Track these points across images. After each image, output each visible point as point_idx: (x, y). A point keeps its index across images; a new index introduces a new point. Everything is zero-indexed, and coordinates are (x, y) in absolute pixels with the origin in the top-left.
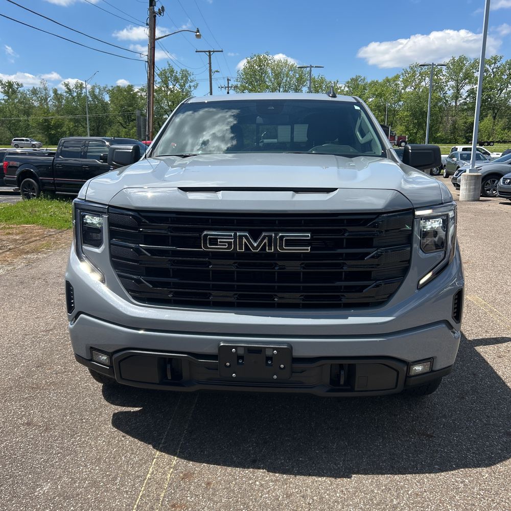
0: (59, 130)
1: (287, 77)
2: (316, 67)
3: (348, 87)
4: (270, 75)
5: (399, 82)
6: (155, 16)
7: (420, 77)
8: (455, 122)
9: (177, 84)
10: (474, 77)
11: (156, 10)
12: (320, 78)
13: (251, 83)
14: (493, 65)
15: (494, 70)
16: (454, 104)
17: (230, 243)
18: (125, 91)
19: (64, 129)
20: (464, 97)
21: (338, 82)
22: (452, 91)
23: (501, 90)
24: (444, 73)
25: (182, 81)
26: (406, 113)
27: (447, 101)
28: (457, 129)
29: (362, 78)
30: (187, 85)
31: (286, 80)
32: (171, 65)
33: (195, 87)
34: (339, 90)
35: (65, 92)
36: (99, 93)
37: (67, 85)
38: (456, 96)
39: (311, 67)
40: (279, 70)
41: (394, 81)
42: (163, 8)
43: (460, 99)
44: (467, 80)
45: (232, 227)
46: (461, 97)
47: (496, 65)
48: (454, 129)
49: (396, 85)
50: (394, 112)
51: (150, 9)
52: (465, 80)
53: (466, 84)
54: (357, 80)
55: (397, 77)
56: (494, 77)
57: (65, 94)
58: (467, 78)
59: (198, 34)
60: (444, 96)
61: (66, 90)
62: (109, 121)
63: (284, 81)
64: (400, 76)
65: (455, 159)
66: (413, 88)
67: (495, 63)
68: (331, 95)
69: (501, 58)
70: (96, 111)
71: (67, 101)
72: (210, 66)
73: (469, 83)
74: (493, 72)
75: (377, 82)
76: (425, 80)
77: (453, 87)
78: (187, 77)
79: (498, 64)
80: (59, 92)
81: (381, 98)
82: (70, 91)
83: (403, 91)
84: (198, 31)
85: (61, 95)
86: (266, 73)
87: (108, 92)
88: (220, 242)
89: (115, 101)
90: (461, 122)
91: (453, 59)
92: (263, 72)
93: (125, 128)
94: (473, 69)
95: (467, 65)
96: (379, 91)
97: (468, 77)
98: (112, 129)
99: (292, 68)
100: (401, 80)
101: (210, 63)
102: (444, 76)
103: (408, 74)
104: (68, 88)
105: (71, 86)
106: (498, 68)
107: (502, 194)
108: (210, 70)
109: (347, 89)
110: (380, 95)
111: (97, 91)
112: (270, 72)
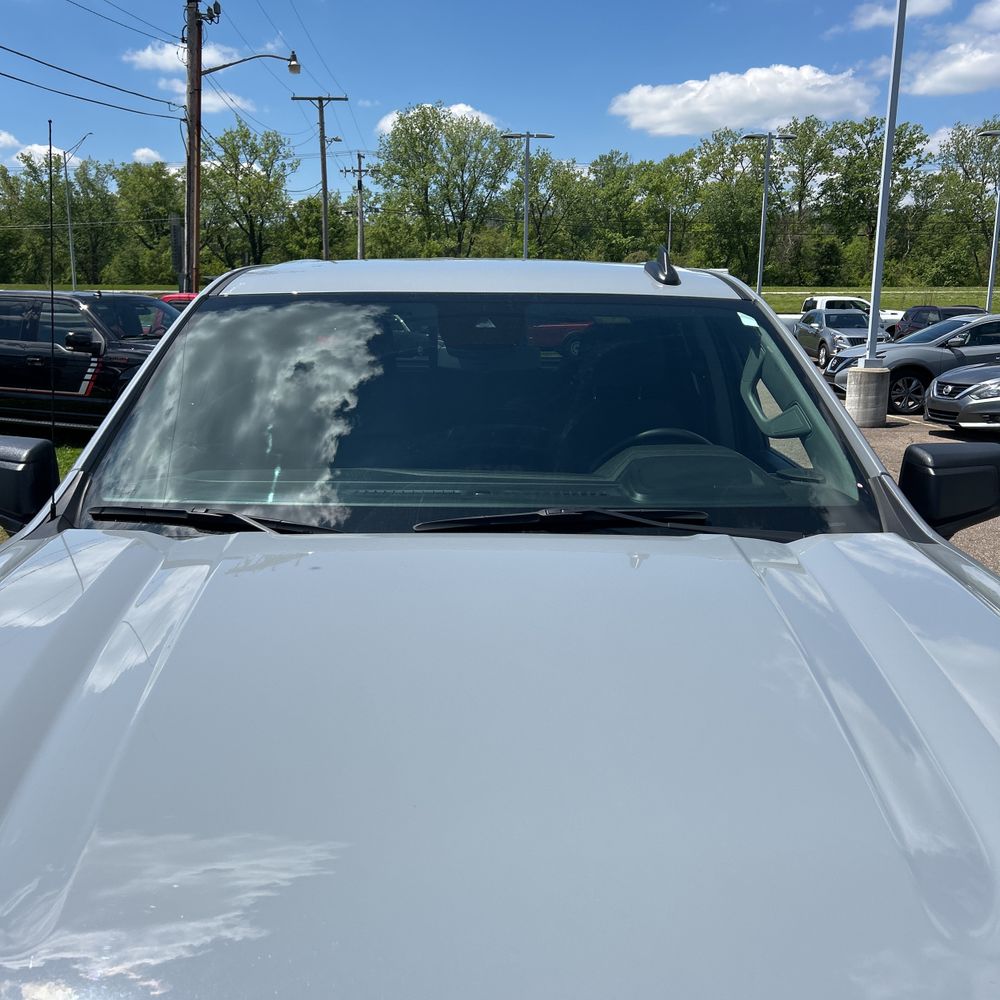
0: (11, 251)
1: (478, 151)
2: (538, 136)
3: (595, 172)
4: (444, 146)
5: (693, 165)
6: (200, 24)
7: (732, 156)
8: (798, 245)
9: (257, 160)
10: (831, 156)
11: (203, 9)
12: (540, 154)
14: (867, 136)
15: (871, 145)
16: (796, 208)
18: (151, 174)
19: (23, 249)
20: (815, 195)
22: (792, 183)
24: (778, 149)
25: (267, 156)
26: (706, 227)
27: (783, 202)
28: (803, 257)
29: (622, 155)
30: (277, 165)
31: (476, 158)
32: (243, 124)
33: (294, 167)
34: (578, 179)
35: (25, 174)
36: (96, 175)
37: (27, 159)
38: (801, 194)
39: (529, 136)
40: (462, 138)
41: (684, 162)
42: (217, 5)
43: (808, 199)
44: (820, 164)
46: (809, 195)
47: (874, 135)
48: (798, 257)
49: (688, 170)
50: (685, 223)
51: (189, 8)
52: (816, 162)
53: (818, 170)
54: (612, 158)
55: (690, 156)
56: (868, 158)
57: (23, 177)
58: (820, 160)
59: (293, 63)
60: (778, 193)
61: (27, 169)
62: (117, 233)
63: (472, 159)
64: (695, 153)
65: (815, 325)
66: (719, 176)
67: (872, 132)
68: (663, 278)
69: (882, 121)
70: (90, 214)
71: (29, 192)
72: (322, 129)
73: (825, 169)
74: (868, 149)
75: (651, 163)
76: (741, 161)
77: (793, 175)
78: (276, 147)
79: (877, 134)
80: (11, 174)
81: (658, 195)
82: (33, 170)
83: (701, 183)
84: (294, 58)
85: (16, 179)
86: (436, 142)
87: (115, 174)
89: (130, 194)
90: (809, 244)
91: (795, 123)
92: (430, 140)
93: (151, 248)
94: (831, 142)
95: (820, 134)
96: (655, 181)
97: (822, 157)
98: (124, 250)
99: (487, 134)
100: (698, 160)
101: (322, 123)
102: (776, 154)
103: (711, 149)
104: (30, 166)
105: (37, 162)
106: (876, 141)
107: (937, 416)
108: (323, 137)
109: (592, 177)
110: (657, 190)
111: (92, 173)
112: (444, 140)
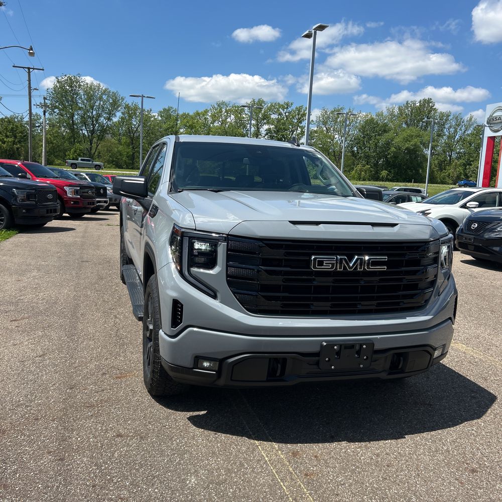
1: (100, 100)
2: (147, 97)
3: (161, 116)
4: (83, 96)
5: (208, 117)
7: (226, 114)
10: (270, 118)
12: (134, 105)
13: (62, 103)
14: (285, 110)
15: (287, 114)
17: (333, 265)
20: (263, 135)
21: (151, 110)
22: (253, 129)
23: (293, 131)
24: (246, 112)
29: (174, 109)
31: (100, 104)
34: (153, 119)
38: (257, 134)
39: (143, 97)
40: (92, 93)
41: (204, 115)
45: (331, 252)
47: (288, 110)
49: (206, 119)
52: (263, 120)
53: (265, 123)
54: (169, 110)
55: (206, 112)
56: (286, 120)
58: (265, 119)
59: (31, 51)
60: (246, 133)
63: (97, 104)
64: (209, 111)
66: (220, 123)
67: (287, 108)
69: (292, 104)
72: (30, 84)
73: (268, 123)
74: (286, 116)
75: (188, 114)
76: (230, 116)
77: (254, 126)
79: (290, 109)
81: (192, 129)
83: (211, 125)
84: (31, 49)
86: (77, 94)
88: (326, 263)
91: (254, 101)
92: (74, 93)
94: (270, 111)
95: (265, 107)
96: (190, 123)
97: (266, 117)
99: (105, 92)
100: (210, 114)
101: (29, 80)
102: (246, 114)
103: (216, 110)
106: (289, 113)
108: (30, 87)
109: (160, 118)
